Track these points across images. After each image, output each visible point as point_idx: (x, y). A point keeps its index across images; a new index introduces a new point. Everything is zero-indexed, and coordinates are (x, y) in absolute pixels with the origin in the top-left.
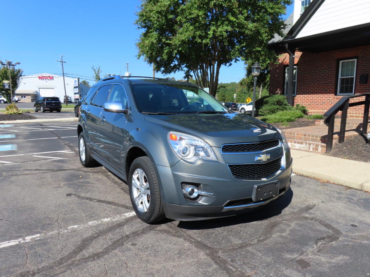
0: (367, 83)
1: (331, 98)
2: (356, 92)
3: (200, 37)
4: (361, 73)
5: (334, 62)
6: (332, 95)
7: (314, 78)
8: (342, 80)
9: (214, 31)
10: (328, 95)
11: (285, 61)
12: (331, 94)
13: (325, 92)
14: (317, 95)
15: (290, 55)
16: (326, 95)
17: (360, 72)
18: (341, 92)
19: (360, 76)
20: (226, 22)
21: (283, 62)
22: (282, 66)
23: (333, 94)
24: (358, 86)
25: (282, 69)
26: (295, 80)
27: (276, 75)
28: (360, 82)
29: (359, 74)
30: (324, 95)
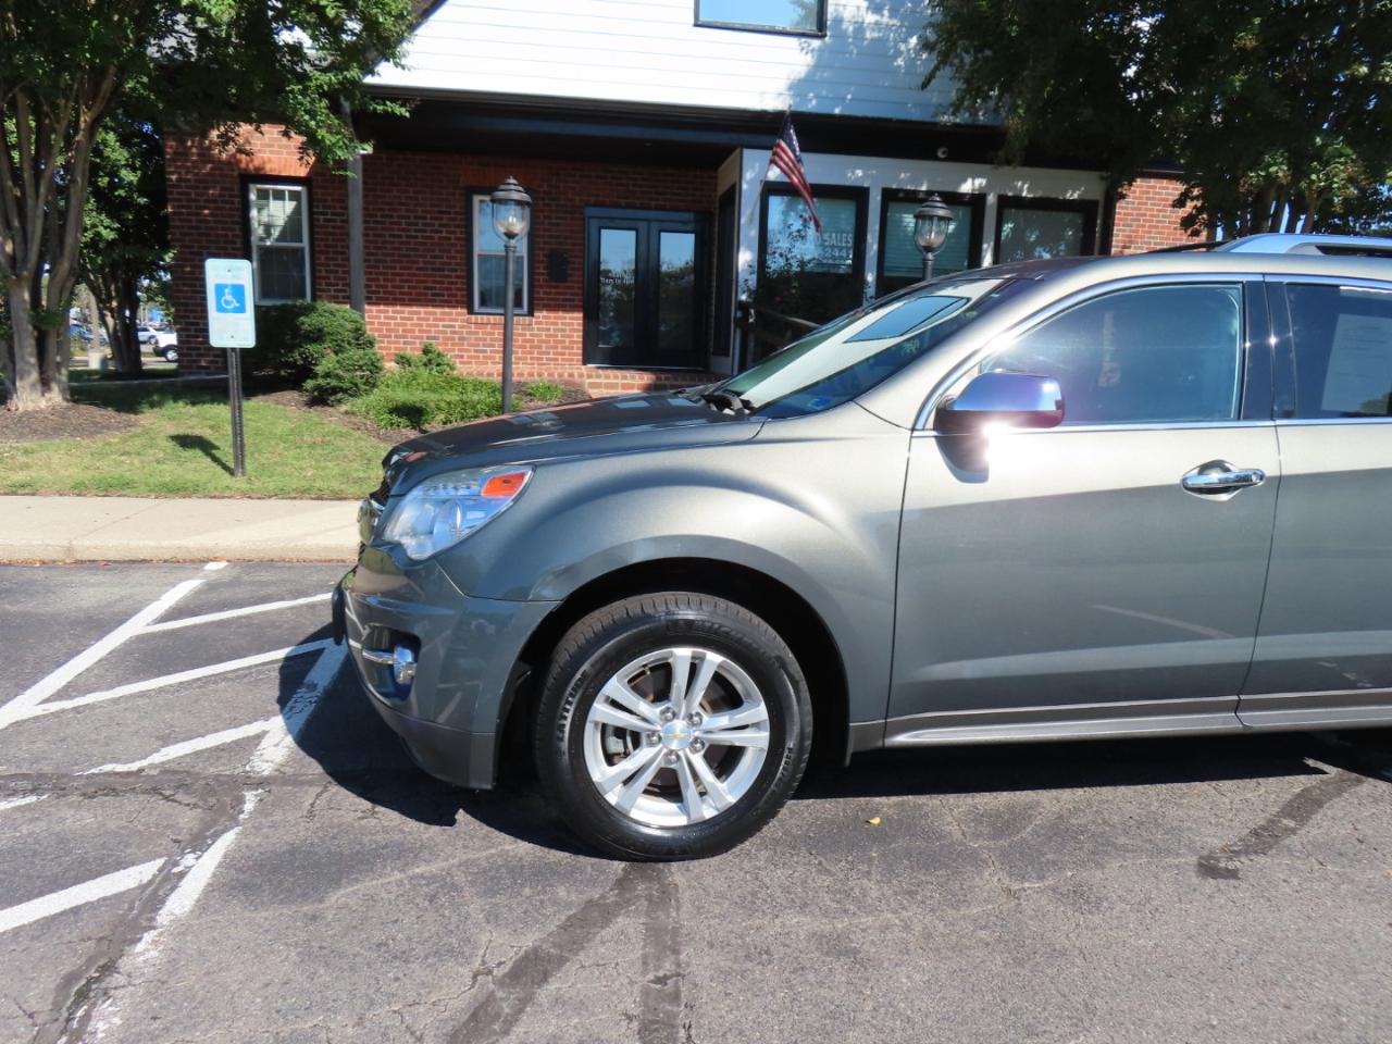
0: (566, 281)
1: (456, 320)
2: (538, 305)
4: (547, 246)
5: (457, 197)
6: (459, 310)
8: (487, 262)
10: (447, 310)
12: (456, 307)
13: (435, 301)
14: (407, 309)
16: (438, 310)
17: (545, 243)
18: (486, 301)
22: (236, 173)
23: (462, 307)
24: (542, 287)
25: (236, 187)
26: (301, 241)
27: (206, 212)
28: (548, 274)
29: (543, 249)
30: (431, 309)
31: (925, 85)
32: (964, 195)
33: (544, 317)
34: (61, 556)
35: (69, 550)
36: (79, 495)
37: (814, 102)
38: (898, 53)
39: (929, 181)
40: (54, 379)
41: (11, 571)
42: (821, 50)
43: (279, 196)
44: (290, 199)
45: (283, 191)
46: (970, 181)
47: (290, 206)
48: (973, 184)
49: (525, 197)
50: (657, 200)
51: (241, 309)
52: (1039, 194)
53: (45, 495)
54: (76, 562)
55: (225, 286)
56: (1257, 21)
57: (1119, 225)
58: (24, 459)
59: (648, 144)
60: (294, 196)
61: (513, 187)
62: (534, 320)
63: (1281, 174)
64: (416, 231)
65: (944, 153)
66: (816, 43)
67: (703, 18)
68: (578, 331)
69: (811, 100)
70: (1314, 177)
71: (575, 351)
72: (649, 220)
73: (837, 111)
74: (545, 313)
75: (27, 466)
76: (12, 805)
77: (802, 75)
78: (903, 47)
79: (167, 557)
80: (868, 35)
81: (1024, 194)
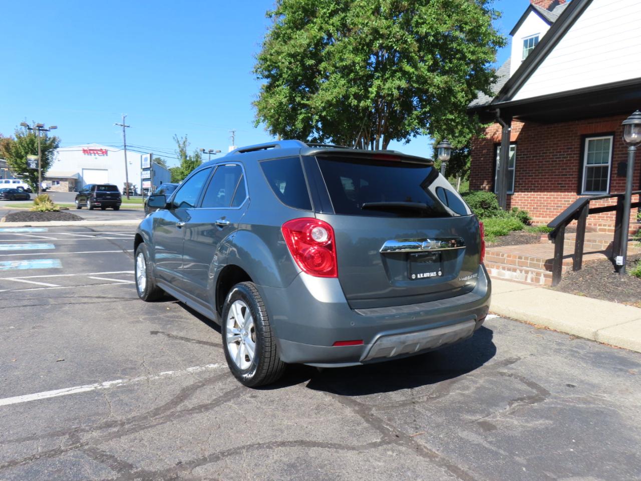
1: (571, 198)
3: (357, 96)
4: (620, 159)
5: (576, 140)
6: (572, 193)
7: (542, 164)
8: (590, 170)
9: (379, 87)
11: (496, 136)
12: (571, 192)
13: (561, 189)
14: (549, 194)
15: (503, 126)
16: (563, 194)
17: (619, 157)
18: (588, 189)
19: (619, 164)
20: (398, 73)
21: (492, 137)
22: (492, 143)
23: (575, 192)
24: (615, 180)
25: (493, 148)
26: (513, 167)
27: (482, 159)
28: (618, 173)
29: (617, 161)
30: (559, 193)
60: (513, 149)
64: (556, 158)
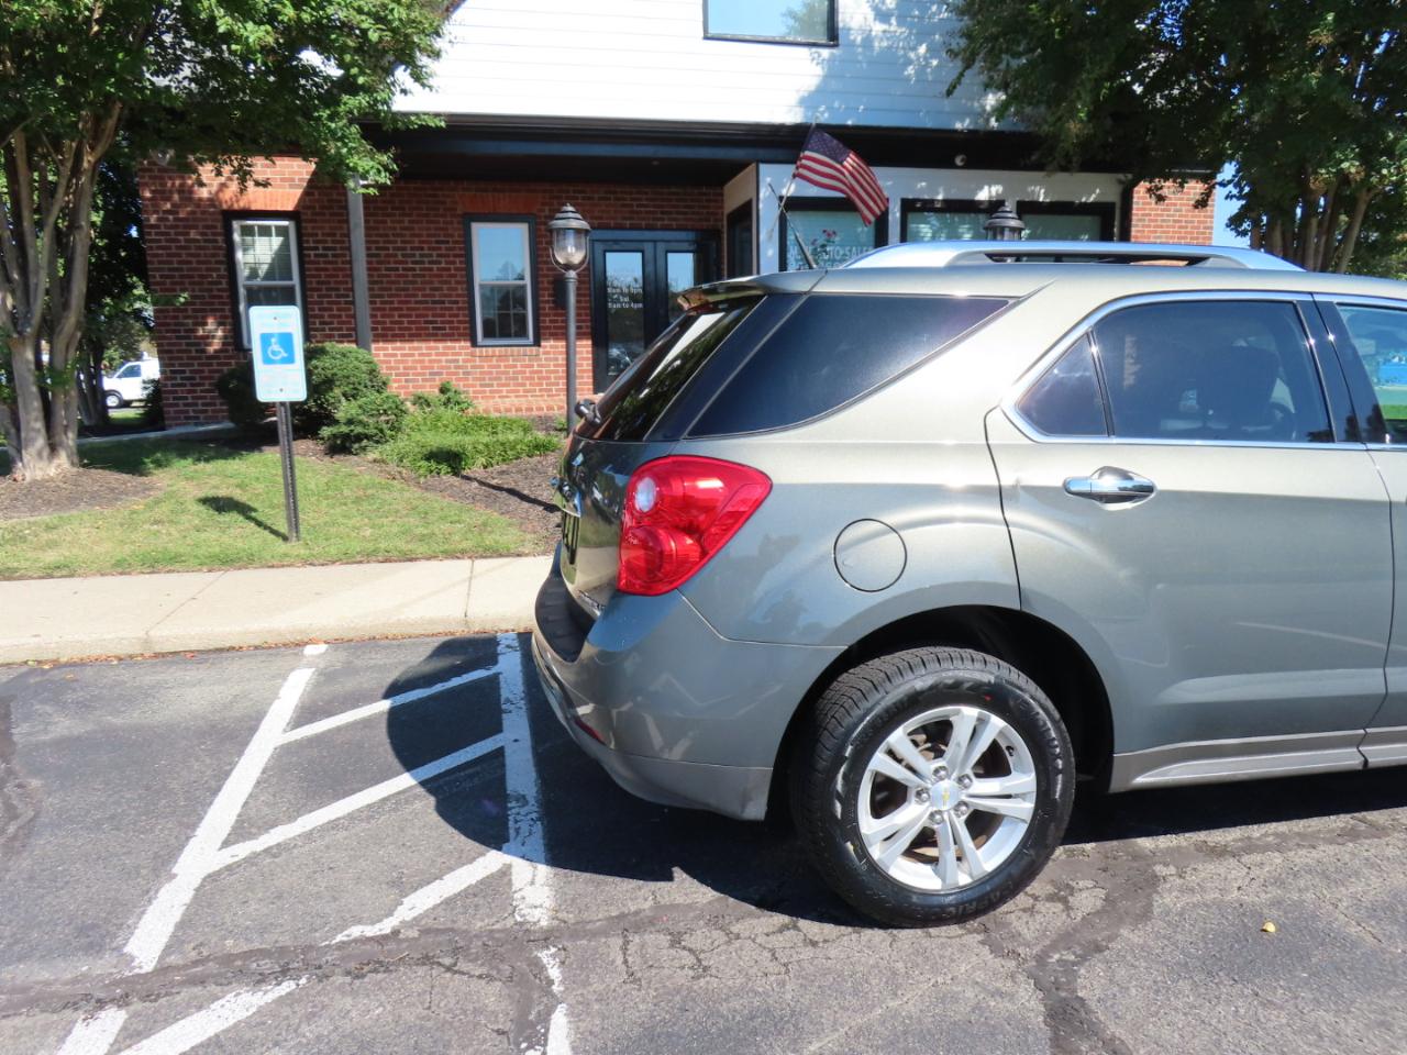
1: (459, 354)
2: (545, 334)
4: (551, 273)
6: (463, 344)
8: (488, 292)
10: (449, 344)
11: (224, 194)
12: (458, 340)
13: (436, 335)
14: (407, 345)
16: (440, 345)
17: (549, 269)
18: (488, 333)
19: (549, 282)
21: (216, 196)
22: (217, 210)
23: (465, 340)
24: (546, 315)
25: (219, 225)
26: (291, 279)
28: (554, 302)
29: (547, 276)
30: (432, 344)
31: (949, 93)
32: (980, 202)
33: (551, 347)
34: (137, 650)
35: (147, 642)
36: (121, 574)
37: (826, 115)
38: (909, 62)
39: (945, 190)
40: (61, 444)
41: (89, 672)
42: (831, 60)
43: (265, 232)
44: (278, 235)
45: (269, 227)
46: (986, 188)
47: (276, 241)
48: (990, 192)
49: (583, 224)
50: (663, 219)
51: (290, 360)
52: (1056, 198)
53: (85, 576)
54: (157, 655)
55: (271, 335)
56: (1330, 17)
57: (1137, 226)
58: (45, 536)
59: (655, 163)
60: (282, 231)
61: (571, 215)
62: (541, 350)
63: (1353, 170)
64: (413, 263)
65: (962, 160)
66: (826, 53)
67: (712, 31)
68: (587, 359)
69: (823, 113)
70: (1385, 171)
71: (585, 380)
72: (655, 241)
73: (849, 123)
74: (552, 343)
75: (52, 545)
76: (270, 997)
77: (813, 88)
78: (912, 55)
79: (257, 643)
80: (876, 44)
81: (1041, 199)
